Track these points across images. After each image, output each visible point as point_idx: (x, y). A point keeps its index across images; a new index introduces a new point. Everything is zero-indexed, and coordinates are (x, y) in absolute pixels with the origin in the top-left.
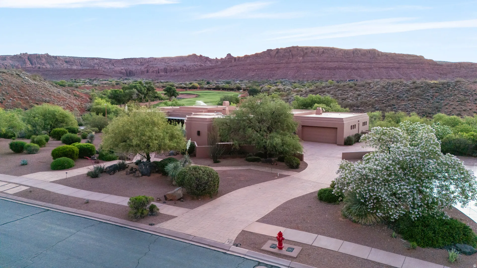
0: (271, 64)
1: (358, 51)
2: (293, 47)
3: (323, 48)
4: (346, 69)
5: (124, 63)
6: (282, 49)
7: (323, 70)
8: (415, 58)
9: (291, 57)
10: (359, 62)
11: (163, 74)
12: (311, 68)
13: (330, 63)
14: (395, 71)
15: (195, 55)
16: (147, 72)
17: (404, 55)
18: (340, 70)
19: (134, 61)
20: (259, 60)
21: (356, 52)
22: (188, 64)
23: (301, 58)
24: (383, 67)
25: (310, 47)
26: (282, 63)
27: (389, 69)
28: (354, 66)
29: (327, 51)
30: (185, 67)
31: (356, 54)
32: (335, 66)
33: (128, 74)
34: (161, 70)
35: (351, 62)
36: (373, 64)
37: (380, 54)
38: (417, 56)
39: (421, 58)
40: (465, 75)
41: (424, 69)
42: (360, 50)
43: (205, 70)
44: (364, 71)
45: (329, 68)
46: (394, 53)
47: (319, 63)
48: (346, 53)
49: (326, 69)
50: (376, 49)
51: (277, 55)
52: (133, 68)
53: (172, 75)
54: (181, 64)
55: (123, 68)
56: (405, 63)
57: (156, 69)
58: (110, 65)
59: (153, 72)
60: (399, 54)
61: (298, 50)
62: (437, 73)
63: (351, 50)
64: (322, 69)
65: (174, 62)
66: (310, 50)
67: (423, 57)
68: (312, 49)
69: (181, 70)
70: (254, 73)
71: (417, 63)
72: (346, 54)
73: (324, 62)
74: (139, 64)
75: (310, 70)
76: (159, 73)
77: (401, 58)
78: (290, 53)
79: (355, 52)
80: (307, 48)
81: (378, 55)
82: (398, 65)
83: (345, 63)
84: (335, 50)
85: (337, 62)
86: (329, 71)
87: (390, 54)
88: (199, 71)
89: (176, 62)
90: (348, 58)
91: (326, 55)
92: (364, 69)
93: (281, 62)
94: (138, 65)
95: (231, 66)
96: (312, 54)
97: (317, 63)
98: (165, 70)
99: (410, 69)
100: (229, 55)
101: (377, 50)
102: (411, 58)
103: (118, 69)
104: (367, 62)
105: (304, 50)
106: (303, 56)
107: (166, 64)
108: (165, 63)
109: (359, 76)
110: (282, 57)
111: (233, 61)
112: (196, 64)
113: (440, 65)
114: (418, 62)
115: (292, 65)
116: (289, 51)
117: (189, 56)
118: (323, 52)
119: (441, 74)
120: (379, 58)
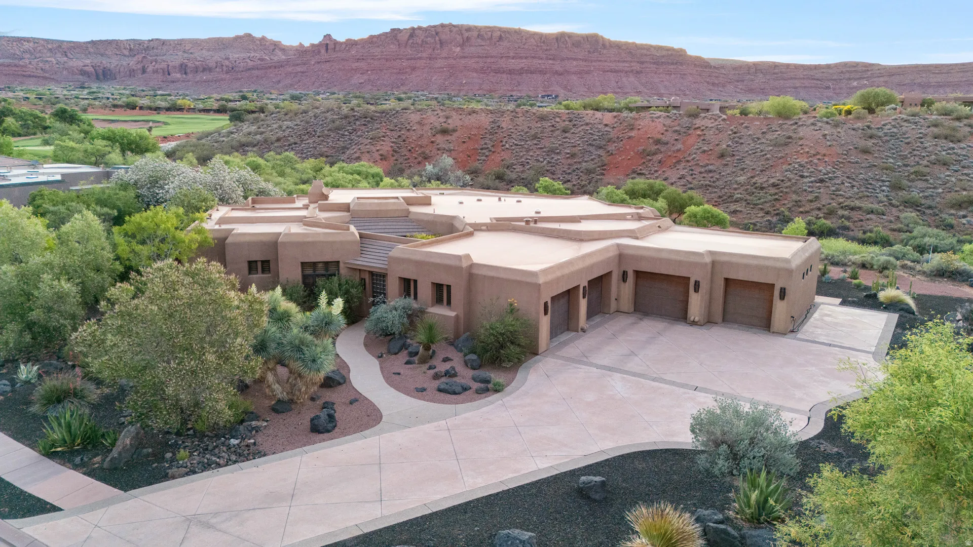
0: (400, 59)
1: (567, 38)
2: (442, 26)
3: (500, 29)
4: (542, 72)
5: (91, 50)
6: (420, 28)
7: (499, 75)
8: (670, 53)
9: (438, 46)
10: (568, 59)
11: (178, 75)
12: (475, 70)
13: (513, 61)
14: (632, 79)
15: (249, 35)
16: (144, 71)
17: (651, 46)
18: (529, 75)
19: (114, 46)
20: (377, 51)
21: (563, 40)
22: (234, 55)
23: (459, 48)
24: (611, 71)
25: (476, 27)
26: (420, 58)
27: (622, 74)
28: (558, 67)
29: (508, 35)
30: (227, 63)
31: (563, 42)
32: (522, 65)
33: (101, 77)
34: (175, 67)
35: (554, 59)
36: (594, 64)
37: (607, 44)
38: (673, 49)
39: (681, 53)
40: (762, 87)
41: (685, 74)
42: (570, 36)
43: (266, 68)
44: (574, 78)
45: (510, 70)
46: (634, 43)
47: (492, 60)
48: (542, 39)
49: (504, 72)
50: (600, 34)
51: (411, 41)
52: (112, 62)
53: (198, 78)
54: (218, 57)
55: (88, 62)
56: (651, 63)
57: (164, 65)
58: (59, 55)
59: (155, 71)
60: (642, 45)
61: (451, 31)
62: (708, 83)
63: (553, 34)
64: (498, 71)
65: (204, 51)
66: (475, 34)
67: (684, 51)
68: (479, 31)
69: (217, 69)
70: (366, 77)
71: (672, 64)
72: (544, 42)
73: (502, 57)
74: (126, 52)
75: (475, 75)
76: (169, 74)
77: (645, 52)
78: (437, 38)
79: (561, 39)
80: (469, 29)
81: (604, 45)
82: (637, 67)
83: (540, 62)
84: (523, 34)
85: (526, 58)
86: (509, 76)
87: (626, 44)
88: (253, 72)
89: (209, 50)
90: (546, 50)
91: (505, 43)
92: (574, 73)
93: (419, 55)
94: (125, 56)
95: (319, 63)
96: (479, 40)
97: (489, 60)
98: (183, 69)
99: (659, 74)
100: (328, 37)
101: (602, 37)
102: (664, 53)
103: (77, 63)
104: (583, 60)
105: (464, 32)
106: (462, 45)
107: (186, 55)
108: (184, 52)
109: (565, 88)
110: (421, 46)
111: (323, 51)
112: (252, 55)
113: (715, 67)
114: (675, 61)
115: (440, 63)
116: (434, 33)
117: (237, 38)
118: (501, 38)
119: (713, 84)
120: (605, 51)
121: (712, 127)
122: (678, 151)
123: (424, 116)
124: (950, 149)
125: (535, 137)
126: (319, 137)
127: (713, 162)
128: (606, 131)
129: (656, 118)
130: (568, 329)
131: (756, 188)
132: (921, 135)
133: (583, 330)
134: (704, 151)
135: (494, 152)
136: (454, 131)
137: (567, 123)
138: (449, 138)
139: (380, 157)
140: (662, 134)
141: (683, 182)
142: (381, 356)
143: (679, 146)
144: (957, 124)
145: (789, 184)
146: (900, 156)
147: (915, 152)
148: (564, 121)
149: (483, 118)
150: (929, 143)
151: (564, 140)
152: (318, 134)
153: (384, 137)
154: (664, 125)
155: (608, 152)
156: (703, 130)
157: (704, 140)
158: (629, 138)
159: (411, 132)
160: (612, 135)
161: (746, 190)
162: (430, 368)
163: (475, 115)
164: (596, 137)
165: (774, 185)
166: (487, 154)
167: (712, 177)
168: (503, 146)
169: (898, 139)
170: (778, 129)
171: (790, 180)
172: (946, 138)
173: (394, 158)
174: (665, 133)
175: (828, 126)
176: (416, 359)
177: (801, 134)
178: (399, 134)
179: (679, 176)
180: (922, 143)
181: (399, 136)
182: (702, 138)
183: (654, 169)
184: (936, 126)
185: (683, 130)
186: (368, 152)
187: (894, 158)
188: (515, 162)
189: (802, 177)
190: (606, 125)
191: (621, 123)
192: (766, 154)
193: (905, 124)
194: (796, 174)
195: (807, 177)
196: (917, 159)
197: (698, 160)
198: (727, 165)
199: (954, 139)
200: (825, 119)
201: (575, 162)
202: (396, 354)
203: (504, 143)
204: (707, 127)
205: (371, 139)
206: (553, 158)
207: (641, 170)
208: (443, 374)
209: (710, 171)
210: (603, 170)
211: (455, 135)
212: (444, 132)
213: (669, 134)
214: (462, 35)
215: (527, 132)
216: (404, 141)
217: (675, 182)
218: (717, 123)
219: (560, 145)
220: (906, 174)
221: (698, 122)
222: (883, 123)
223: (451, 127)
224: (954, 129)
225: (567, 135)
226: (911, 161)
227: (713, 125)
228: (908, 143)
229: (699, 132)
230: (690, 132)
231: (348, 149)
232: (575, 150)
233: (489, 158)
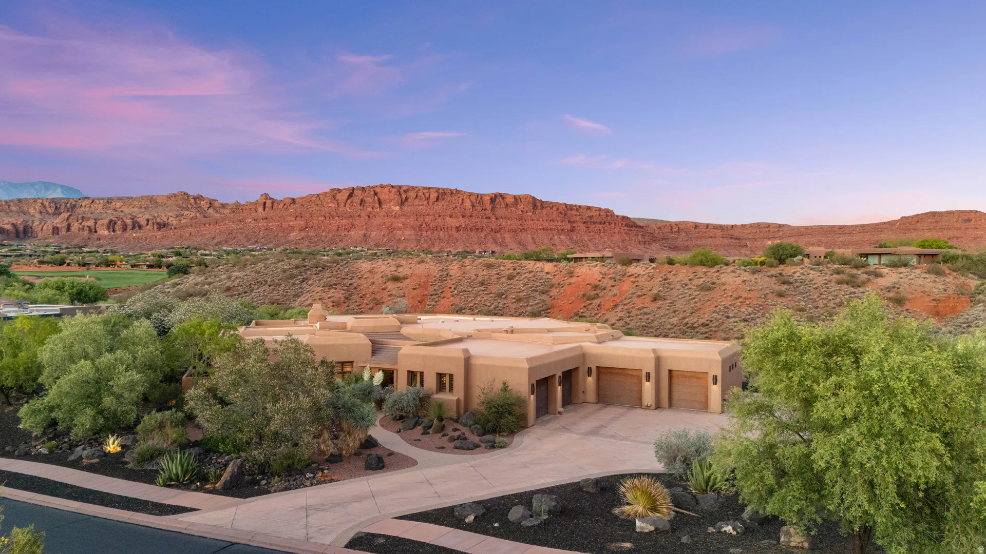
0: (339, 217)
1: (501, 198)
2: (382, 186)
3: (438, 190)
4: (479, 230)
5: (14, 208)
6: (359, 188)
7: (436, 232)
8: (600, 213)
9: (377, 205)
10: (503, 218)
11: (106, 233)
12: (414, 227)
13: (451, 219)
14: (564, 236)
15: (184, 193)
16: (69, 228)
17: (580, 206)
18: (466, 232)
19: (39, 204)
20: (315, 209)
21: (497, 200)
23: (398, 207)
24: (544, 229)
25: (414, 188)
26: (360, 216)
27: (554, 233)
28: (493, 225)
29: (445, 196)
30: (158, 220)
31: (498, 202)
32: (460, 223)
33: (22, 235)
34: (103, 225)
35: (489, 218)
36: (527, 222)
37: (540, 204)
38: (601, 210)
39: (609, 213)
40: (686, 245)
41: (613, 233)
42: (504, 196)
44: (510, 235)
46: (564, 204)
47: (430, 218)
48: (478, 199)
49: (441, 230)
50: (533, 195)
51: (350, 201)
52: (34, 221)
53: (127, 236)
54: (149, 214)
55: (8, 220)
56: (581, 222)
57: (91, 223)
59: (81, 229)
60: (571, 205)
63: (488, 195)
64: (436, 228)
65: (135, 209)
66: (412, 194)
67: (612, 211)
68: (418, 191)
69: (148, 227)
70: (304, 234)
71: (601, 223)
72: (480, 202)
73: (440, 216)
74: (51, 211)
75: (413, 231)
76: (96, 232)
77: (575, 212)
78: (376, 198)
79: (495, 199)
80: (407, 189)
81: (537, 206)
82: (569, 225)
83: (477, 220)
84: (459, 194)
85: (463, 216)
86: (447, 233)
87: (558, 204)
88: (188, 229)
89: (141, 208)
90: (482, 209)
91: (442, 203)
92: (509, 231)
93: (358, 213)
94: (50, 214)
95: (255, 220)
96: (417, 200)
97: (427, 218)
98: (112, 226)
100: (266, 195)
101: (534, 197)
102: (593, 213)
104: (517, 219)
105: (402, 191)
106: (402, 203)
107: (115, 213)
108: (115, 210)
109: (501, 244)
110: (361, 205)
111: (260, 209)
112: (187, 213)
113: (641, 226)
114: (604, 221)
115: (378, 221)
116: (373, 193)
117: (172, 196)
118: (438, 198)
120: (538, 211)
121: (643, 275)
122: (615, 295)
123: (374, 265)
124: (851, 293)
125: (482, 283)
126: (269, 286)
127: (646, 305)
128: (548, 278)
129: (593, 266)
130: (547, 413)
131: (688, 328)
132: (826, 282)
133: (560, 413)
134: (639, 296)
135: (444, 297)
136: (405, 278)
137: (511, 271)
138: (399, 285)
139: (332, 304)
140: (600, 281)
141: (622, 323)
142: (400, 431)
143: (615, 291)
144: (855, 271)
145: (717, 324)
146: (810, 299)
147: (823, 296)
148: (508, 269)
149: (432, 267)
150: (834, 287)
151: (509, 287)
152: (269, 283)
153: (335, 285)
154: (601, 273)
155: (551, 297)
156: (636, 277)
157: (637, 286)
158: (570, 284)
159: (362, 279)
160: (555, 281)
161: (680, 329)
162: (443, 436)
163: (424, 264)
164: (538, 284)
165: (703, 325)
166: (437, 300)
167: (648, 319)
168: (451, 292)
169: (807, 285)
170: (703, 276)
171: (717, 320)
172: (847, 284)
173: (346, 304)
174: (603, 280)
175: (746, 274)
176: (431, 431)
177: (723, 280)
178: (350, 282)
179: (618, 318)
180: (827, 288)
181: (351, 284)
182: (636, 284)
183: (594, 313)
184: (838, 273)
185: (618, 277)
186: (320, 299)
187: (805, 301)
188: (464, 306)
189: (728, 317)
190: (547, 273)
191: (561, 272)
192: (694, 298)
193: (812, 272)
194: (722, 315)
195: (732, 317)
196: (825, 302)
197: (634, 304)
198: (660, 308)
199: (855, 285)
200: (743, 268)
201: (521, 306)
202: (412, 429)
203: (452, 289)
204: (639, 275)
205: (323, 287)
206: (499, 303)
207: (582, 313)
208: (456, 438)
209: (646, 314)
210: (547, 313)
211: (406, 282)
212: (396, 279)
213: (605, 281)
214: (400, 195)
215: (474, 280)
216: (355, 288)
217: (615, 323)
218: (648, 271)
219: (506, 291)
220: (817, 315)
221: (632, 269)
222: (792, 271)
223: (401, 275)
224: (853, 276)
225: (511, 281)
226: (820, 303)
227: (644, 273)
228: (816, 288)
229: (632, 279)
230: (624, 279)
231: (299, 297)
232: (521, 294)
233: (439, 303)
